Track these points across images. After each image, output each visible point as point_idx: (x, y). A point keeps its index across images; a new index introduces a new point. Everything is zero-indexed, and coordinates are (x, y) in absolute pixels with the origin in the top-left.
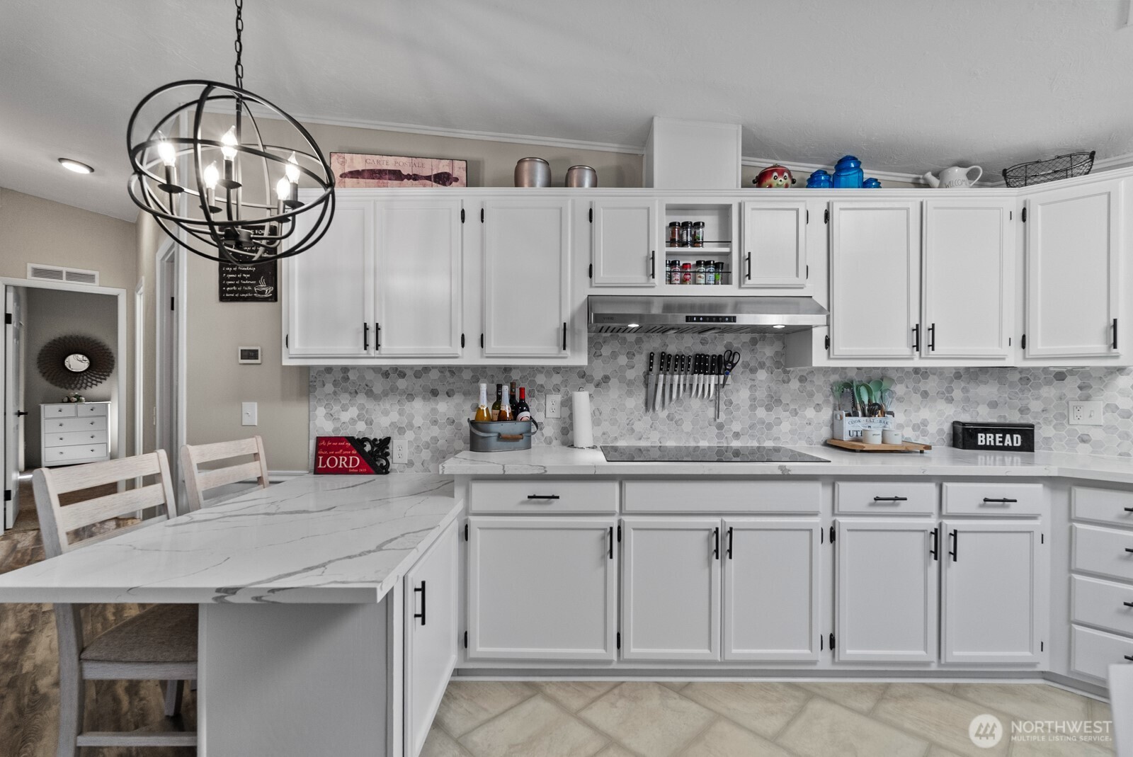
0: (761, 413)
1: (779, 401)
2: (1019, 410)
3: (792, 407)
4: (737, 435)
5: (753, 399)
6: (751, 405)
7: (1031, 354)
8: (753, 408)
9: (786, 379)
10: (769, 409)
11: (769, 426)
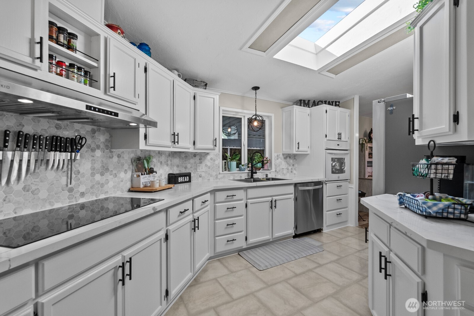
0: (98, 177)
1: (107, 169)
2: (185, 168)
3: (114, 172)
4: (82, 194)
5: (93, 169)
6: (92, 173)
7: (197, 147)
8: (93, 175)
9: (111, 156)
10: (102, 174)
11: (102, 185)
